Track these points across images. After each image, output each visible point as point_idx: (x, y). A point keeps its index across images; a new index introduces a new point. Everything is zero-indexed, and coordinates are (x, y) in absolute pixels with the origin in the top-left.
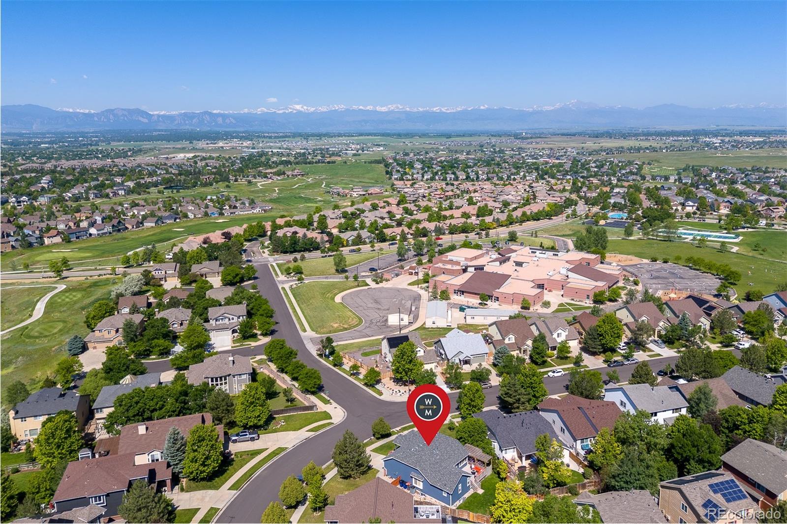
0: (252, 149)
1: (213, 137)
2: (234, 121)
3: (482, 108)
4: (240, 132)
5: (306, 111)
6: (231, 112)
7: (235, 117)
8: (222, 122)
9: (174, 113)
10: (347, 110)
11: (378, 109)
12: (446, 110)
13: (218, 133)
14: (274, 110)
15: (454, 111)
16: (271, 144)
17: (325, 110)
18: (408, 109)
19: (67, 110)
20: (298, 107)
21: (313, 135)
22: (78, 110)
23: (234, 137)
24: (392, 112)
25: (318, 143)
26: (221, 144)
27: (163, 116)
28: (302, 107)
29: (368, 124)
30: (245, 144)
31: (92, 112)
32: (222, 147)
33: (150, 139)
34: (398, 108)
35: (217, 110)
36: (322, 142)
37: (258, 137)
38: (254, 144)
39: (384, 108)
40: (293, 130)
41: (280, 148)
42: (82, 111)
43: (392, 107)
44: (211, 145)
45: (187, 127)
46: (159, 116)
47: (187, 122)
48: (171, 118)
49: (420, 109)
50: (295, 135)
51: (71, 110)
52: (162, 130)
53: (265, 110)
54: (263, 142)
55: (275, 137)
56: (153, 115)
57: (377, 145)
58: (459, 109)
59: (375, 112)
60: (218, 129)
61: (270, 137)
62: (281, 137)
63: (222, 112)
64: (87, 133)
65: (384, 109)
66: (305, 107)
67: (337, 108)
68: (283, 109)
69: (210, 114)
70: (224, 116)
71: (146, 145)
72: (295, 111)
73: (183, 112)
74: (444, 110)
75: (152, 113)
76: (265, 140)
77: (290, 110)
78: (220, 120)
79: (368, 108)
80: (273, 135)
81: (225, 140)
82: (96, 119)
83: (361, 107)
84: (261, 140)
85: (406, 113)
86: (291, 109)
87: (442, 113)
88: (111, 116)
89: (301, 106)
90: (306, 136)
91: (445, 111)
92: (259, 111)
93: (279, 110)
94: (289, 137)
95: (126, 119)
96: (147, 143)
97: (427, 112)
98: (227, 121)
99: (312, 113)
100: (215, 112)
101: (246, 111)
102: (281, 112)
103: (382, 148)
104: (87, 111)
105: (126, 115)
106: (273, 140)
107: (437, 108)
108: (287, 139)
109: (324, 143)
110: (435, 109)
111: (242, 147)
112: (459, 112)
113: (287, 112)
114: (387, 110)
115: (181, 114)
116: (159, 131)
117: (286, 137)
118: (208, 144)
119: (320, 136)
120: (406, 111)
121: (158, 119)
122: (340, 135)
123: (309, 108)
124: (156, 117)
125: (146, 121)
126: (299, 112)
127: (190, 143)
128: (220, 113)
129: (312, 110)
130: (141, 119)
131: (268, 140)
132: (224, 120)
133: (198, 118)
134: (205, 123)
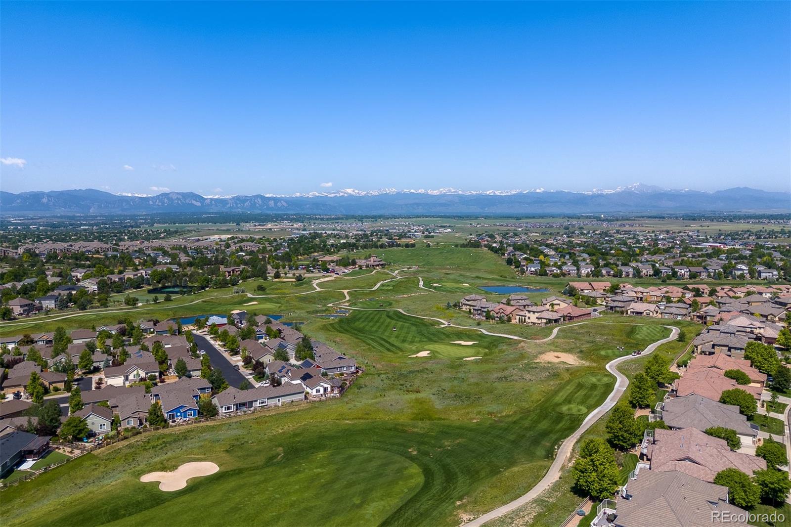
0: (303, 231)
1: (262, 219)
2: (285, 205)
3: (538, 191)
4: (291, 215)
5: (358, 195)
6: (283, 196)
7: (286, 200)
8: (273, 206)
9: (228, 197)
10: (398, 194)
11: (430, 192)
13: (268, 215)
14: (325, 194)
15: (509, 194)
16: (324, 226)
17: (376, 194)
19: (126, 195)
20: (349, 191)
21: (367, 217)
22: (136, 195)
23: (284, 219)
24: (444, 195)
25: (373, 224)
26: (269, 226)
27: (216, 200)
28: (353, 191)
29: (420, 207)
30: (295, 226)
31: (149, 196)
32: (270, 229)
33: (198, 221)
34: (450, 191)
35: (270, 194)
36: (377, 224)
37: (310, 219)
38: (305, 226)
39: (436, 191)
40: (347, 212)
42: (140, 196)
43: (444, 190)
44: (259, 227)
45: (237, 210)
46: (211, 199)
47: (239, 205)
48: (223, 202)
49: (472, 192)
50: (347, 218)
51: (130, 195)
52: (213, 213)
53: (317, 194)
54: (315, 223)
55: (327, 219)
56: (207, 199)
58: (514, 192)
59: (426, 196)
60: (268, 212)
61: (322, 219)
62: (333, 219)
63: (275, 196)
65: (436, 192)
66: (356, 191)
67: (388, 192)
68: (335, 193)
69: (262, 198)
70: (276, 200)
72: (346, 195)
73: (236, 195)
74: (497, 193)
75: (206, 197)
76: (317, 222)
77: (341, 194)
78: (272, 203)
79: (420, 191)
80: (325, 217)
81: (275, 222)
82: (151, 203)
83: (412, 191)
84: (312, 222)
86: (342, 192)
87: (495, 196)
88: (166, 200)
89: (352, 190)
90: (360, 218)
91: (499, 194)
92: (311, 195)
93: (331, 194)
94: (343, 219)
95: (179, 202)
96: (193, 225)
97: (480, 195)
98: (279, 204)
99: (363, 196)
100: (267, 196)
101: (298, 195)
102: (332, 195)
104: (145, 196)
105: (180, 199)
106: (326, 222)
107: (490, 192)
108: (340, 221)
109: (381, 225)
110: (488, 193)
111: (291, 229)
112: (514, 195)
113: (338, 195)
114: (438, 194)
115: (233, 198)
116: (209, 213)
117: (339, 218)
118: (256, 226)
119: (375, 218)
120: (459, 194)
121: (211, 202)
122: (395, 217)
123: (360, 192)
124: (209, 201)
125: (198, 204)
126: (350, 196)
127: (237, 225)
128: (272, 197)
129: (364, 193)
130: (194, 202)
131: (319, 221)
132: (276, 203)
133: (250, 202)
134: (257, 205)
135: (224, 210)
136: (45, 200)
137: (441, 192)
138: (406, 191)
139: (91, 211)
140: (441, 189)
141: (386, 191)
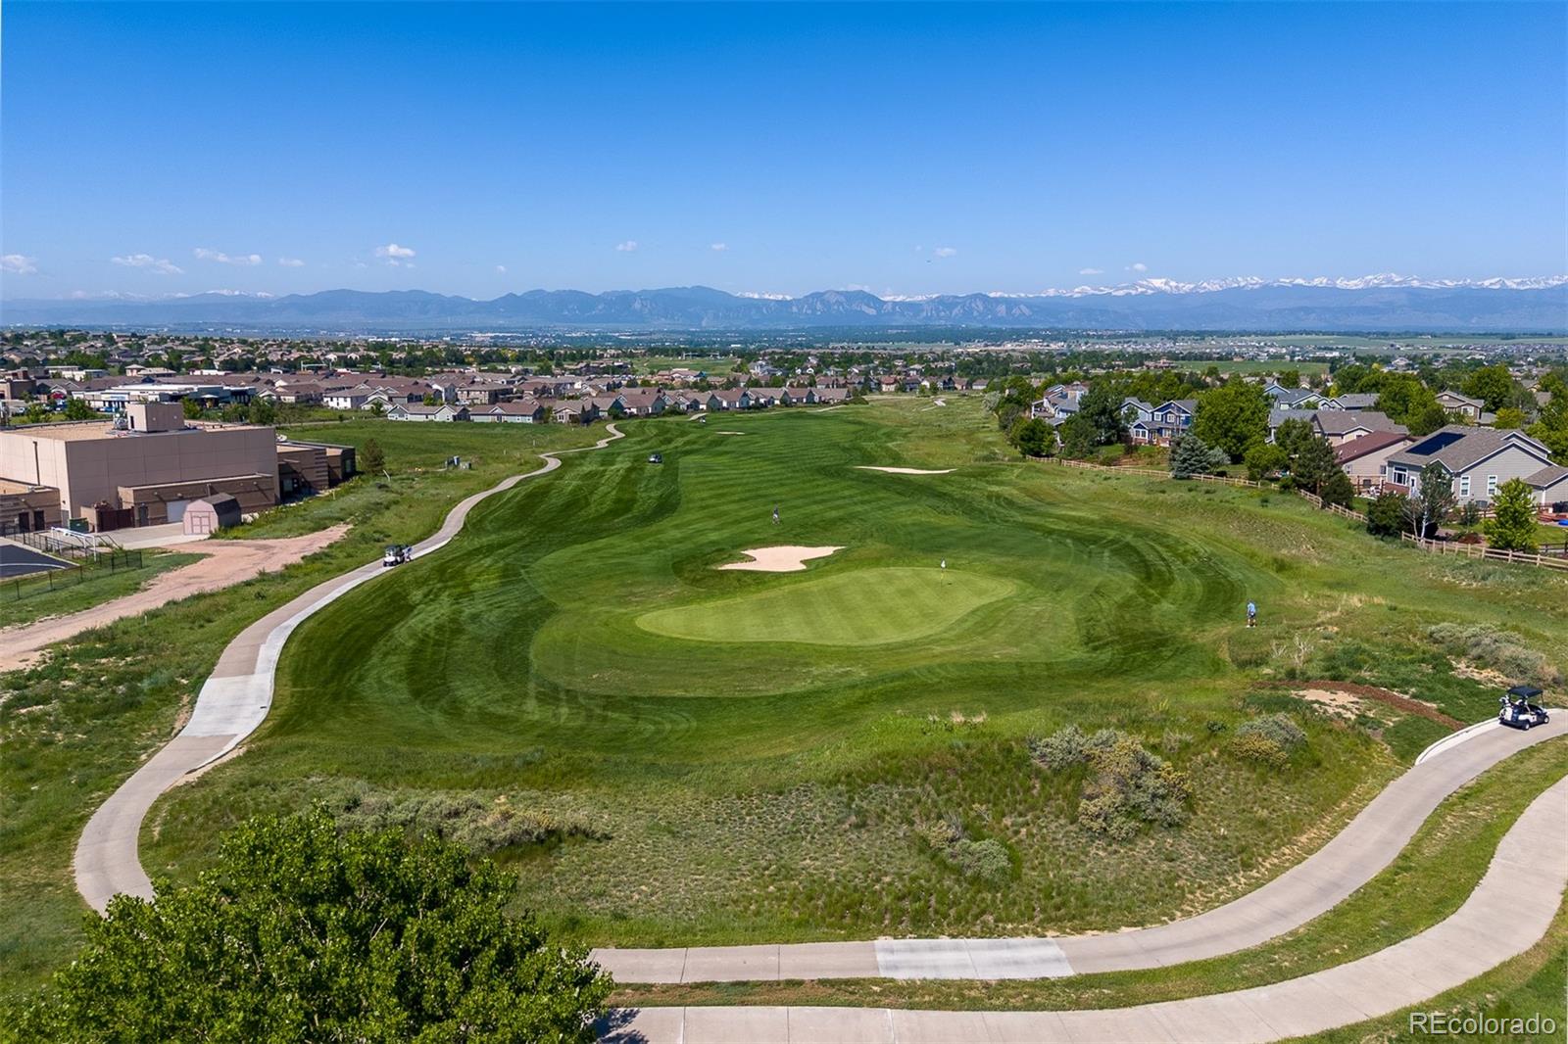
2: (1027, 311)
4: (1042, 330)
5: (1175, 291)
6: (1023, 295)
7: (1029, 304)
8: (1004, 314)
9: (920, 298)
10: (1265, 287)
11: (1340, 283)
12: (1518, 284)
13: (1000, 332)
14: (1107, 291)
15: (1542, 286)
16: (1103, 347)
17: (1217, 288)
18: (1416, 284)
19: (751, 295)
20: (1158, 283)
21: (1188, 333)
22: (767, 296)
23: (1031, 337)
24: (1377, 289)
25: (1197, 345)
26: (1008, 346)
27: (902, 303)
28: (1166, 284)
29: (1310, 313)
30: (1053, 346)
31: (788, 298)
34: (1389, 280)
35: (998, 291)
36: (1204, 344)
37: (1075, 336)
38: (1069, 346)
39: (1355, 282)
40: (1145, 327)
42: (773, 298)
43: (1375, 280)
44: (992, 348)
45: (941, 323)
46: (895, 303)
47: (943, 313)
48: (914, 307)
49: (1446, 282)
50: (1147, 334)
51: (756, 296)
52: (902, 327)
53: (1090, 291)
54: (1086, 343)
55: (1109, 337)
56: (885, 302)
57: (1326, 348)
58: (1555, 283)
59: (1333, 291)
60: (998, 325)
61: (1100, 337)
62: (1121, 336)
63: (1007, 296)
64: (785, 331)
65: (1355, 284)
66: (1173, 284)
67: (1242, 284)
68: (1127, 288)
69: (985, 298)
70: (1010, 303)
72: (1150, 292)
73: (934, 296)
74: (1511, 284)
75: (883, 299)
77: (1140, 290)
78: (1002, 309)
79: (1316, 282)
80: (1105, 333)
81: (1017, 341)
82: (795, 309)
83: (1299, 281)
84: (1082, 341)
85: (1412, 292)
86: (1142, 286)
87: (1505, 290)
88: (819, 306)
89: (1163, 281)
90: (1173, 335)
91: (1515, 286)
92: (1077, 292)
93: (1118, 289)
94: (1138, 336)
95: (842, 308)
97: (1466, 289)
98: (1016, 310)
99: (1187, 294)
100: (992, 295)
101: (1051, 292)
102: (1121, 293)
103: (1336, 354)
104: (780, 297)
105: (841, 303)
106: (1103, 342)
107: (1493, 281)
108: (1131, 340)
110: (1487, 283)
112: (1552, 289)
113: (1134, 292)
114: (1360, 287)
115: (932, 301)
116: (897, 327)
117: (1130, 336)
118: (986, 345)
119: (1202, 334)
120: (1412, 287)
121: (894, 308)
122: (1246, 334)
123: (1181, 285)
124: (890, 307)
125: (872, 312)
126: (1159, 293)
128: (1001, 298)
129: (1187, 287)
130: (865, 308)
131: (1095, 340)
132: (1009, 310)
133: (963, 307)
134: (975, 314)
135: (915, 322)
136: (637, 306)
137: (1368, 282)
138: (1285, 281)
139: (704, 324)
140: (1370, 277)
141: (1238, 282)
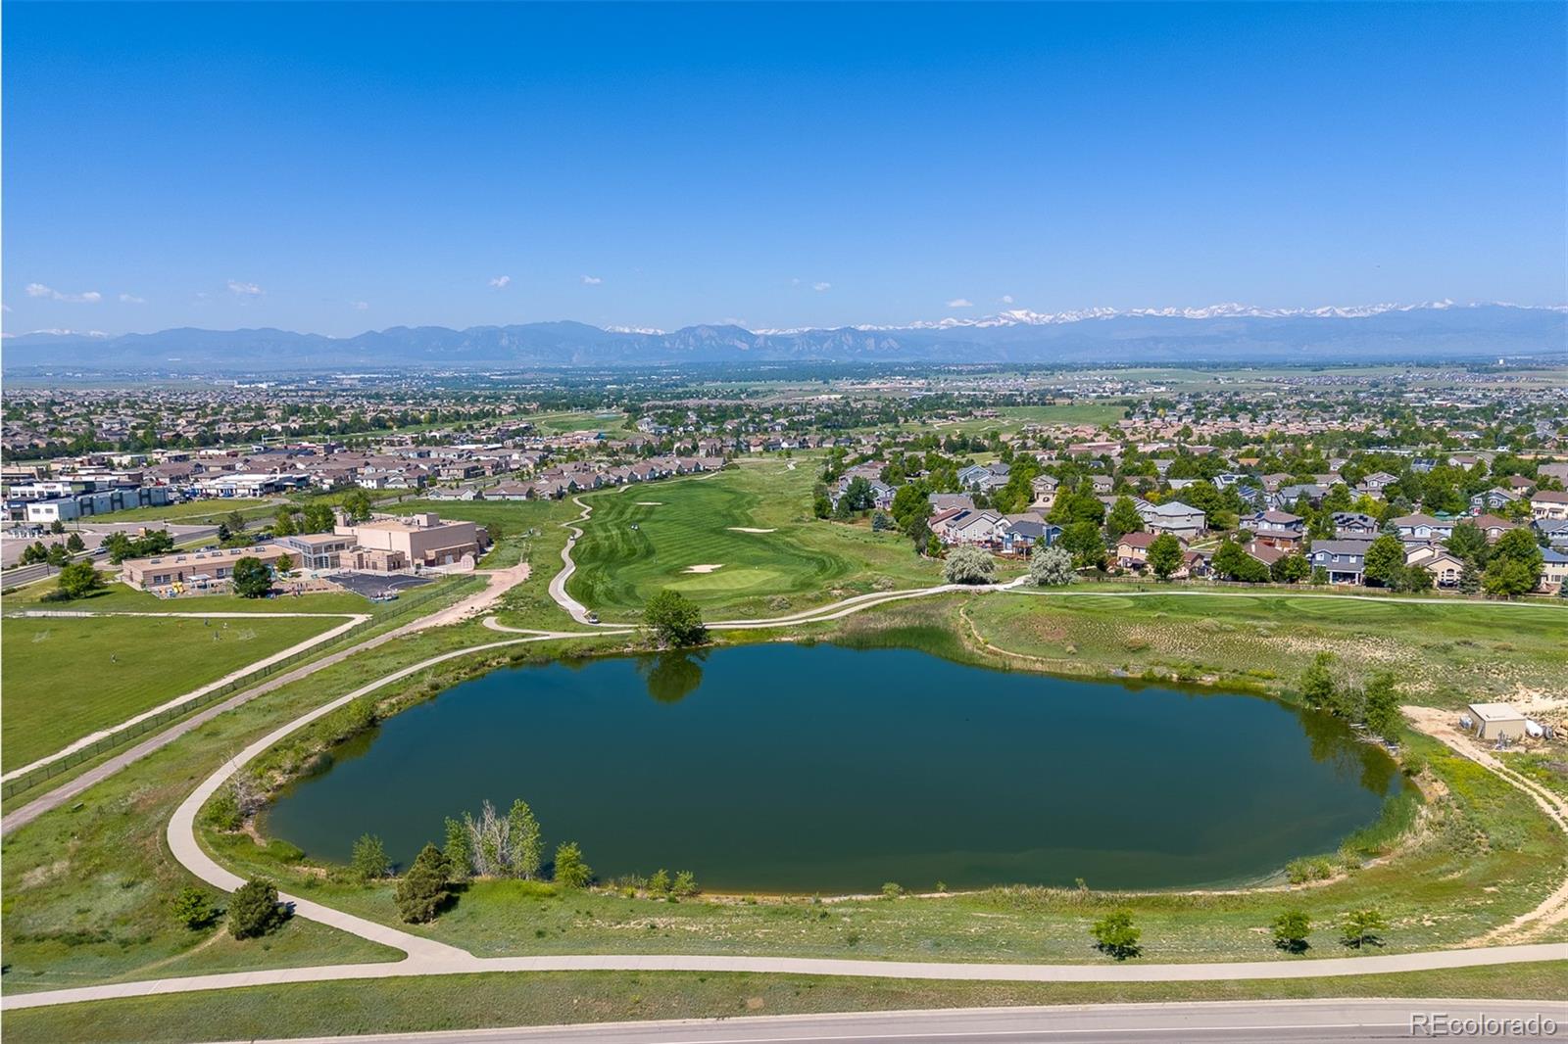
0: (927, 391)
1: (863, 373)
2: (895, 345)
3: (1437, 305)
4: (907, 365)
5: (1035, 322)
6: (891, 328)
7: (898, 337)
8: (873, 348)
9: (791, 332)
10: (1119, 318)
11: (1188, 313)
12: (1348, 312)
13: (866, 366)
14: (972, 322)
15: (1369, 313)
16: (960, 384)
17: (1074, 318)
18: (1255, 313)
19: (621, 329)
20: (1019, 314)
21: (1039, 368)
22: (638, 331)
23: (896, 374)
24: (1221, 318)
25: (1045, 381)
26: (874, 384)
27: (774, 338)
28: (1027, 315)
29: (1161, 345)
30: (914, 384)
31: (660, 332)
32: (878, 389)
33: (758, 377)
34: (1232, 310)
35: (866, 324)
36: (1052, 380)
37: (939, 372)
38: (929, 384)
39: (1202, 312)
40: (1006, 358)
41: (974, 390)
42: (643, 331)
43: (1218, 309)
44: (859, 386)
45: (813, 358)
46: (767, 338)
47: (814, 348)
48: (786, 341)
49: (1282, 310)
50: (1004, 369)
51: (627, 331)
52: (774, 363)
53: (955, 322)
54: (946, 380)
55: (969, 372)
56: (757, 337)
57: (1157, 383)
58: (1380, 310)
59: (1180, 320)
60: (866, 360)
61: (960, 373)
62: (979, 372)
63: (875, 328)
65: (1200, 314)
66: (1033, 315)
67: (1098, 315)
68: (990, 320)
69: (854, 332)
70: (878, 336)
71: (755, 386)
72: (1012, 323)
73: (807, 329)
74: (1340, 312)
75: (754, 333)
76: (950, 377)
77: (1003, 321)
78: (871, 343)
79: (1166, 312)
80: (965, 368)
81: (882, 377)
82: (667, 344)
83: (1151, 311)
84: (942, 377)
85: (1251, 322)
86: (1004, 318)
87: (1334, 318)
88: (693, 342)
89: (1025, 312)
90: (1025, 370)
91: (1343, 314)
92: (943, 324)
93: (982, 321)
94: (995, 371)
95: (713, 343)
96: (758, 383)
97: (1300, 317)
98: (884, 344)
99: (1047, 325)
100: (862, 328)
101: (919, 324)
102: (985, 325)
103: (1163, 389)
104: (651, 331)
105: (713, 338)
106: (964, 378)
107: (1324, 310)
108: (989, 375)
110: (1319, 311)
111: (909, 388)
112: (1377, 316)
113: (996, 324)
114: (1207, 316)
115: (803, 335)
116: (771, 363)
117: (989, 371)
118: (853, 384)
119: (1052, 369)
120: (1252, 317)
121: (766, 343)
122: (1093, 366)
123: (1041, 316)
124: (762, 340)
125: (745, 346)
126: (1021, 324)
127: (825, 383)
128: (870, 331)
129: (1047, 318)
130: (738, 343)
131: (954, 377)
132: (877, 344)
133: (833, 341)
134: (846, 347)
135: (788, 357)
136: (504, 342)
137: (1213, 312)
138: (1138, 311)
140: (1214, 307)
141: (1094, 313)
